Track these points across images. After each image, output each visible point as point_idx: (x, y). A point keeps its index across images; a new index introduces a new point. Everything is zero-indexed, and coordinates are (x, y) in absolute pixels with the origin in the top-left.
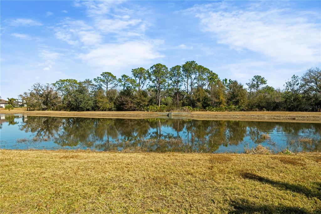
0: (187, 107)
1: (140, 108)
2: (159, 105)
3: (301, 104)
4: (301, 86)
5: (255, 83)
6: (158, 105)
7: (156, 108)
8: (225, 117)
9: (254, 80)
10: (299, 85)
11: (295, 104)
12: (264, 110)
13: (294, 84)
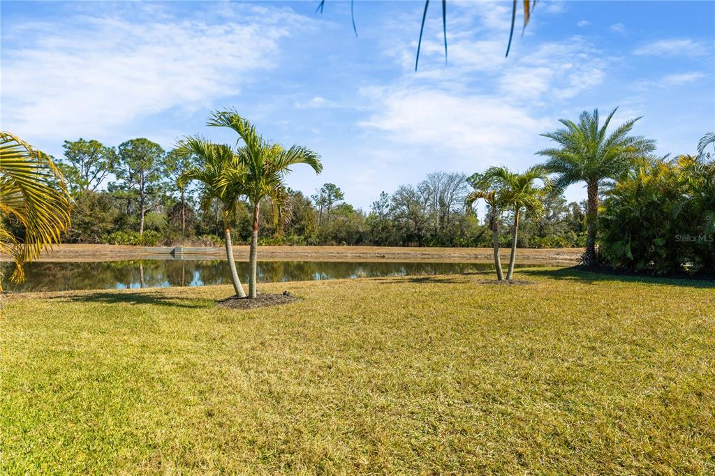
0: (209, 237)
1: (90, 236)
2: (142, 231)
3: (390, 236)
4: (391, 210)
5: (326, 195)
6: (139, 231)
7: (135, 237)
8: (288, 254)
9: (324, 191)
10: (389, 207)
11: (384, 235)
12: (343, 245)
13: (383, 206)
